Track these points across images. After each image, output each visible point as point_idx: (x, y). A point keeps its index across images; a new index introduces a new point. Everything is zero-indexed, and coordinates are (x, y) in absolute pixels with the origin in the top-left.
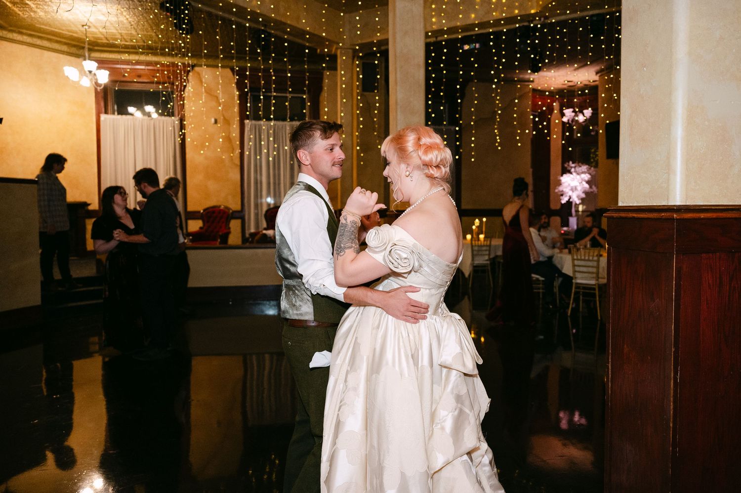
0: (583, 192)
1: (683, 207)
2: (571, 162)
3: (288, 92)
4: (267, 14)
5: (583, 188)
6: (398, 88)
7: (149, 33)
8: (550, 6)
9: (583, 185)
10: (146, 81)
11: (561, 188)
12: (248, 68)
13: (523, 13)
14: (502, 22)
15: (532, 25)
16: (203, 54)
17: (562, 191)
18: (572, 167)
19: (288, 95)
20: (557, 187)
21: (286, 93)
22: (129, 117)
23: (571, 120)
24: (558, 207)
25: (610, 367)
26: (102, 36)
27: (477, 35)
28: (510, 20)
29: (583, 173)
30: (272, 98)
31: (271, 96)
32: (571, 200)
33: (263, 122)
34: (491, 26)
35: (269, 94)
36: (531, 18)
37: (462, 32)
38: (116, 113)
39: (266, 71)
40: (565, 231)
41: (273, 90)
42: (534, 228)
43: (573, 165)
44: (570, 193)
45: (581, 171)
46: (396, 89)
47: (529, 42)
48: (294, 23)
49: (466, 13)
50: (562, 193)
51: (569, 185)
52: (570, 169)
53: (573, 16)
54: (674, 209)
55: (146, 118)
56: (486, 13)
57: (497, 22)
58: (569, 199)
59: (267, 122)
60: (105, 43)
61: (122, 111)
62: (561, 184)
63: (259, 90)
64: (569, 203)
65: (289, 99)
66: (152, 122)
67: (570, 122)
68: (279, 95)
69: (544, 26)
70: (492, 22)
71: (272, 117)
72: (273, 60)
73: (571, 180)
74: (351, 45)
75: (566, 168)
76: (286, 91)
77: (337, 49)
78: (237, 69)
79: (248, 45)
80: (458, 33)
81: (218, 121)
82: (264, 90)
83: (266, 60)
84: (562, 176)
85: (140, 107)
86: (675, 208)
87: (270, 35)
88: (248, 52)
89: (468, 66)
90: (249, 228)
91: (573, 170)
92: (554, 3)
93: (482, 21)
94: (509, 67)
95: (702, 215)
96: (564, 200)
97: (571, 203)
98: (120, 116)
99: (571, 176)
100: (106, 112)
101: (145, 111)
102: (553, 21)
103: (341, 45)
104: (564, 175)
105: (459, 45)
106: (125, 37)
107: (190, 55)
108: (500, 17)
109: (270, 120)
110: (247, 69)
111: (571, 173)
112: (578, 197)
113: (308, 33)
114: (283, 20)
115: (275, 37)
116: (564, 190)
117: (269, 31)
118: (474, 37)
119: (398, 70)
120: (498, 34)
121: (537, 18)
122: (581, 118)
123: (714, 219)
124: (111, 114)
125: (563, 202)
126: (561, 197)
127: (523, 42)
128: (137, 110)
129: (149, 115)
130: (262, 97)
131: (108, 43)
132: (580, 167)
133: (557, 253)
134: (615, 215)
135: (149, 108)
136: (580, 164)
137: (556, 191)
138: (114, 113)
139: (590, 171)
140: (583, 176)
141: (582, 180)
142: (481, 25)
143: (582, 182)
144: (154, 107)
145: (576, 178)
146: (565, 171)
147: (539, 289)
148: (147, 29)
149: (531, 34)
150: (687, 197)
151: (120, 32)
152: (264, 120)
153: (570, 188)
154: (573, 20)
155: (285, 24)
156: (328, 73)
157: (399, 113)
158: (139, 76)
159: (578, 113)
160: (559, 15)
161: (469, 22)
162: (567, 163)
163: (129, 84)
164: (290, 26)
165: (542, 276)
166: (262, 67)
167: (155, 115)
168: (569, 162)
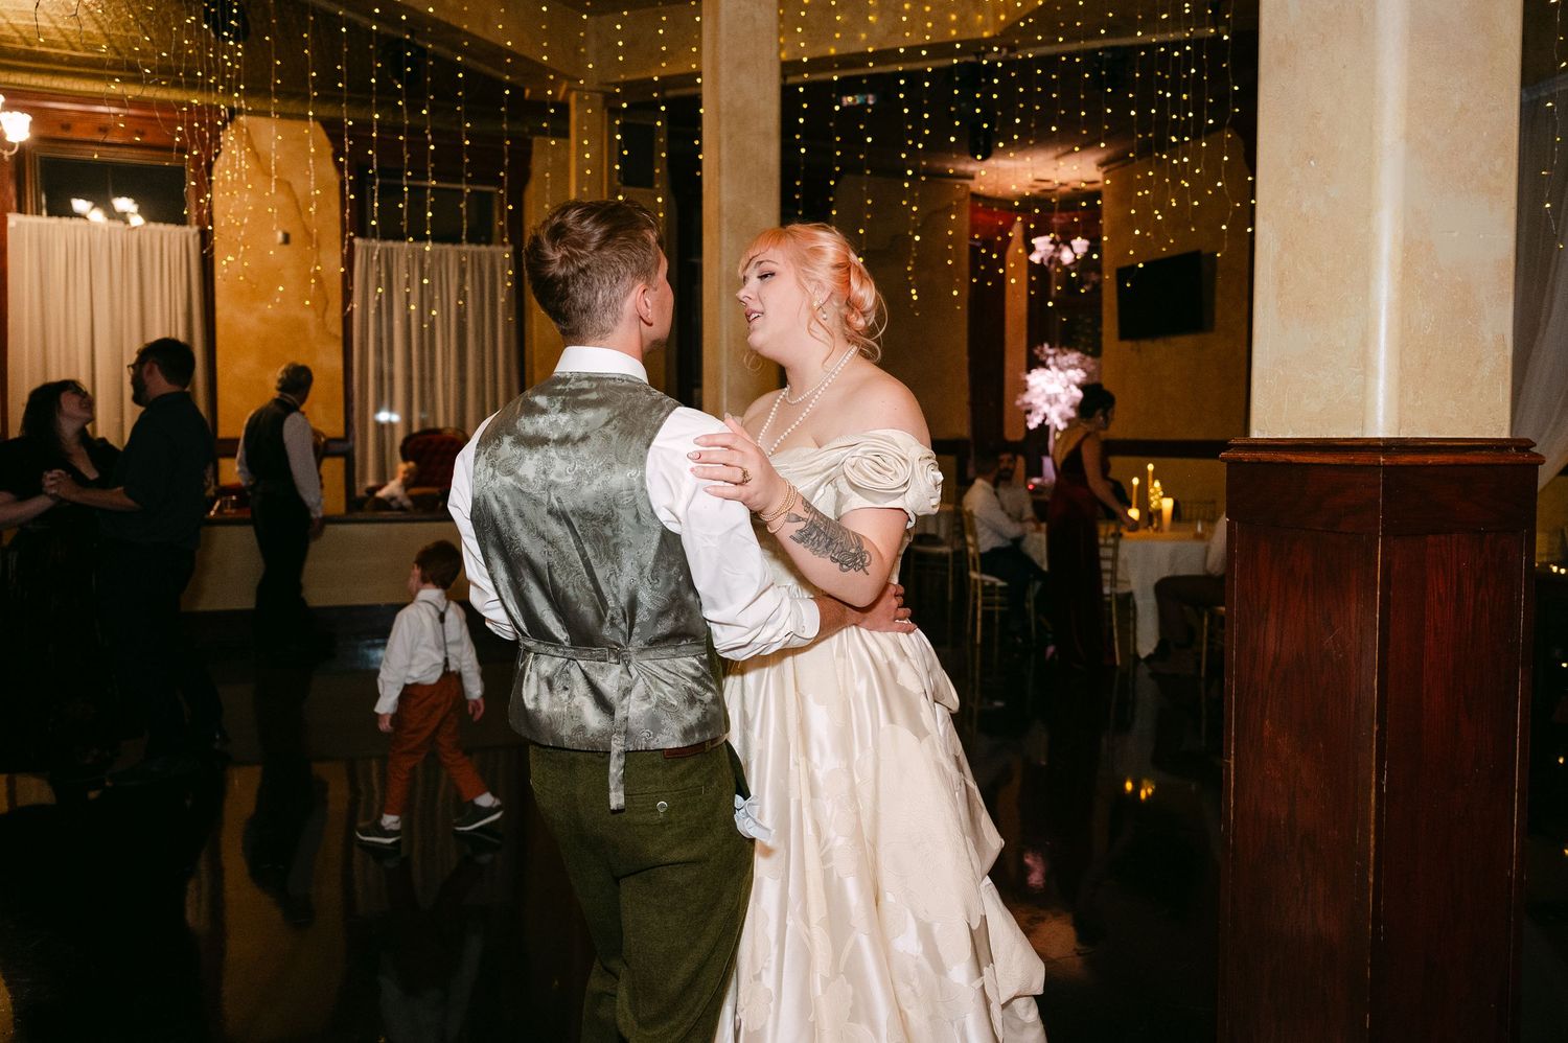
0: (1071, 407)
1: (1393, 441)
2: (1046, 346)
3: (464, 180)
4: (418, 7)
5: (1071, 397)
6: (724, 180)
7: (131, 34)
8: (1022, 24)
9: (1071, 392)
10: (120, 141)
11: (1027, 398)
12: (375, 123)
13: (966, 36)
14: (924, 53)
15: (985, 62)
16: (272, 88)
17: (1030, 404)
18: (1048, 356)
19: (464, 187)
20: (1020, 396)
21: (460, 182)
22: (76, 221)
23: (1046, 260)
24: (1020, 436)
25: (1232, 766)
26: (16, 35)
27: (870, 77)
28: (940, 49)
29: (1071, 367)
30: (429, 192)
31: (426, 188)
32: (1047, 422)
33: (408, 244)
34: (899, 58)
35: (424, 184)
36: (983, 48)
37: (839, 69)
38: (44, 212)
39: (416, 133)
40: (1035, 485)
41: (430, 174)
42: (985, 479)
43: (1051, 351)
44: (1046, 408)
45: (1066, 364)
46: (719, 182)
47: (978, 96)
48: (478, 31)
49: (850, 30)
50: (1028, 408)
51: (1044, 391)
52: (1044, 358)
53: (1073, 47)
54: (1379, 446)
55: (119, 225)
56: (890, 33)
57: (913, 52)
58: (1044, 421)
59: (416, 246)
60: (21, 50)
61: (59, 208)
62: (1026, 390)
63: (399, 174)
64: (1043, 428)
65: (465, 195)
66: (135, 235)
67: (1046, 263)
68: (441, 185)
69: (1010, 64)
70: (902, 50)
71: (428, 232)
72: (431, 109)
73: (1047, 382)
74: (601, 83)
75: (1037, 357)
76: (457, 178)
77: (569, 90)
78: (350, 123)
79: (375, 73)
80: (832, 69)
81: (292, 238)
82: (409, 174)
83: (414, 109)
84: (1029, 372)
85: (101, 200)
86: (1381, 444)
87: (423, 51)
88: (374, 88)
89: (853, 141)
90: (364, 477)
91: (1050, 361)
92: (1031, 20)
93: (881, 48)
94: (937, 146)
95: (1430, 459)
96: (1034, 422)
97: (1048, 427)
98: (55, 220)
99: (1048, 372)
100: (21, 210)
101: (114, 209)
102: (1030, 56)
103: (582, 82)
104: (1034, 372)
105: (834, 96)
106: (72, 39)
107: (242, 87)
108: (920, 42)
109: (425, 239)
110: (372, 126)
111: (1047, 367)
112: (1061, 415)
113: (509, 53)
114: (453, 21)
115: (434, 57)
116: (1034, 401)
117: (419, 43)
118: (864, 81)
119: (724, 143)
120: (915, 78)
121: (996, 49)
122: (1067, 257)
123: (1450, 465)
124: (32, 213)
125: (1032, 425)
126: (1028, 417)
127: (967, 96)
128: (93, 208)
129: (123, 217)
130: (406, 189)
131: (27, 51)
132: (1065, 354)
133: (1032, 531)
134: (1246, 456)
135: (123, 204)
136: (1065, 350)
137: (1018, 403)
138: (39, 213)
139: (1085, 365)
140: (1071, 373)
141: (1070, 381)
142: (881, 56)
143: (1068, 387)
144: (136, 202)
145: (1058, 378)
146: (1035, 362)
147: (993, 605)
148: (128, 23)
149: (983, 80)
150: (1400, 423)
151: (60, 26)
152: (411, 239)
153: (1044, 398)
154: (1071, 56)
155: (458, 30)
156: (553, 143)
157: (725, 234)
158: (104, 130)
159: (1061, 246)
160: (1040, 44)
161: (854, 48)
162: (1039, 348)
163: (77, 147)
164: (468, 35)
165: (1002, 579)
166: (407, 122)
167: (137, 220)
168: (1042, 345)
